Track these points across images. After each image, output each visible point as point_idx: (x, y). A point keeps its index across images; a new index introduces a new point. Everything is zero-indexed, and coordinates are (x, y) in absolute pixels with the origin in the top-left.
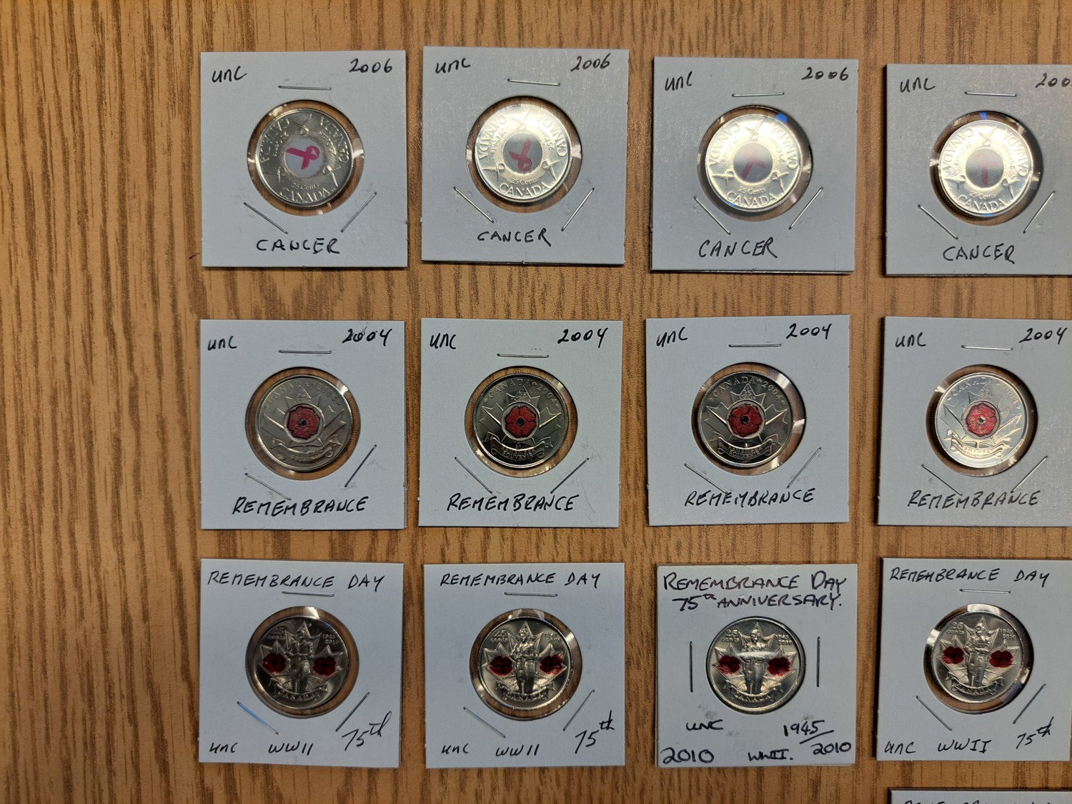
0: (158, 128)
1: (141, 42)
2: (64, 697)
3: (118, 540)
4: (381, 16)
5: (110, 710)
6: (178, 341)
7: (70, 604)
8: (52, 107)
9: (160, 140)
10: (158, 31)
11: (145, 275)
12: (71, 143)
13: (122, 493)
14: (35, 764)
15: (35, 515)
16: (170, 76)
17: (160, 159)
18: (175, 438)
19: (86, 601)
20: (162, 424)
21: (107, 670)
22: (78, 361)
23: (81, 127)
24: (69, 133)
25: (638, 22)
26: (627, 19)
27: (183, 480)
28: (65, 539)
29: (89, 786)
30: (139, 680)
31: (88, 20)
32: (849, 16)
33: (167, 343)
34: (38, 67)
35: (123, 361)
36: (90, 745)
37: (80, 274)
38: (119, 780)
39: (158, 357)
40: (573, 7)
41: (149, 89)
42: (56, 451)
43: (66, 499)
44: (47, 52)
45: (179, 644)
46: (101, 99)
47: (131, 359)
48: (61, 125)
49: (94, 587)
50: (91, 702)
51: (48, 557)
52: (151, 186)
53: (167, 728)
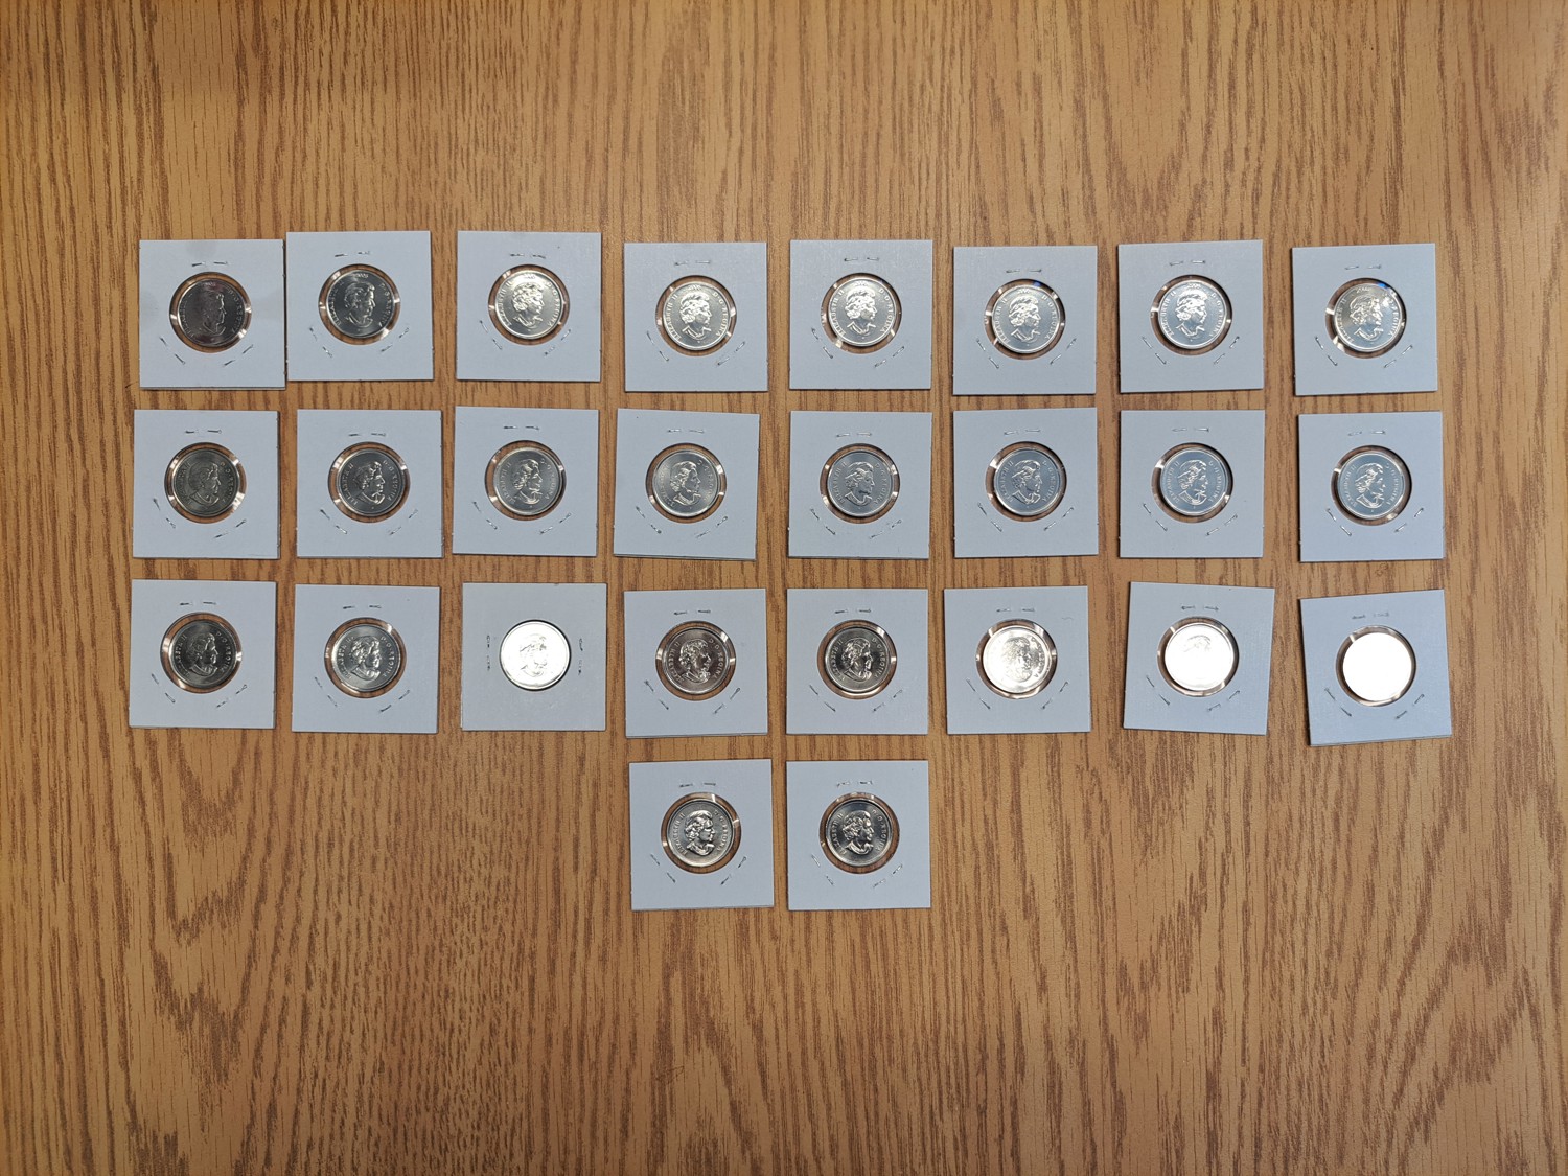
0: (103, 297)
1: (90, 237)
2: (34, 704)
3: (74, 588)
4: (259, 217)
5: (67, 712)
6: (117, 446)
7: (39, 635)
8: (28, 283)
9: (105, 305)
10: (103, 230)
11: (94, 400)
12: (41, 308)
13: (77, 554)
14: (12, 753)
15: (14, 571)
16: (111, 260)
17: (105, 318)
18: (115, 513)
19: (51, 633)
20: (106, 505)
21: (65, 682)
22: (45, 460)
23: (48, 296)
24: (39, 301)
25: (439, 219)
26: (431, 216)
27: (121, 543)
28: (36, 588)
29: (52, 768)
30: (89, 689)
31: (53, 223)
32: (589, 211)
33: (109, 447)
34: (18, 255)
35: (78, 461)
36: (52, 738)
37: (47, 399)
38: (74, 763)
39: (103, 457)
40: (393, 209)
41: (96, 270)
42: (30, 526)
43: (37, 560)
44: (24, 244)
45: (117, 662)
46: (62, 277)
47: (84, 459)
48: (34, 295)
49: (57, 622)
50: (53, 706)
51: (23, 601)
52: (98, 337)
53: (108, 725)
